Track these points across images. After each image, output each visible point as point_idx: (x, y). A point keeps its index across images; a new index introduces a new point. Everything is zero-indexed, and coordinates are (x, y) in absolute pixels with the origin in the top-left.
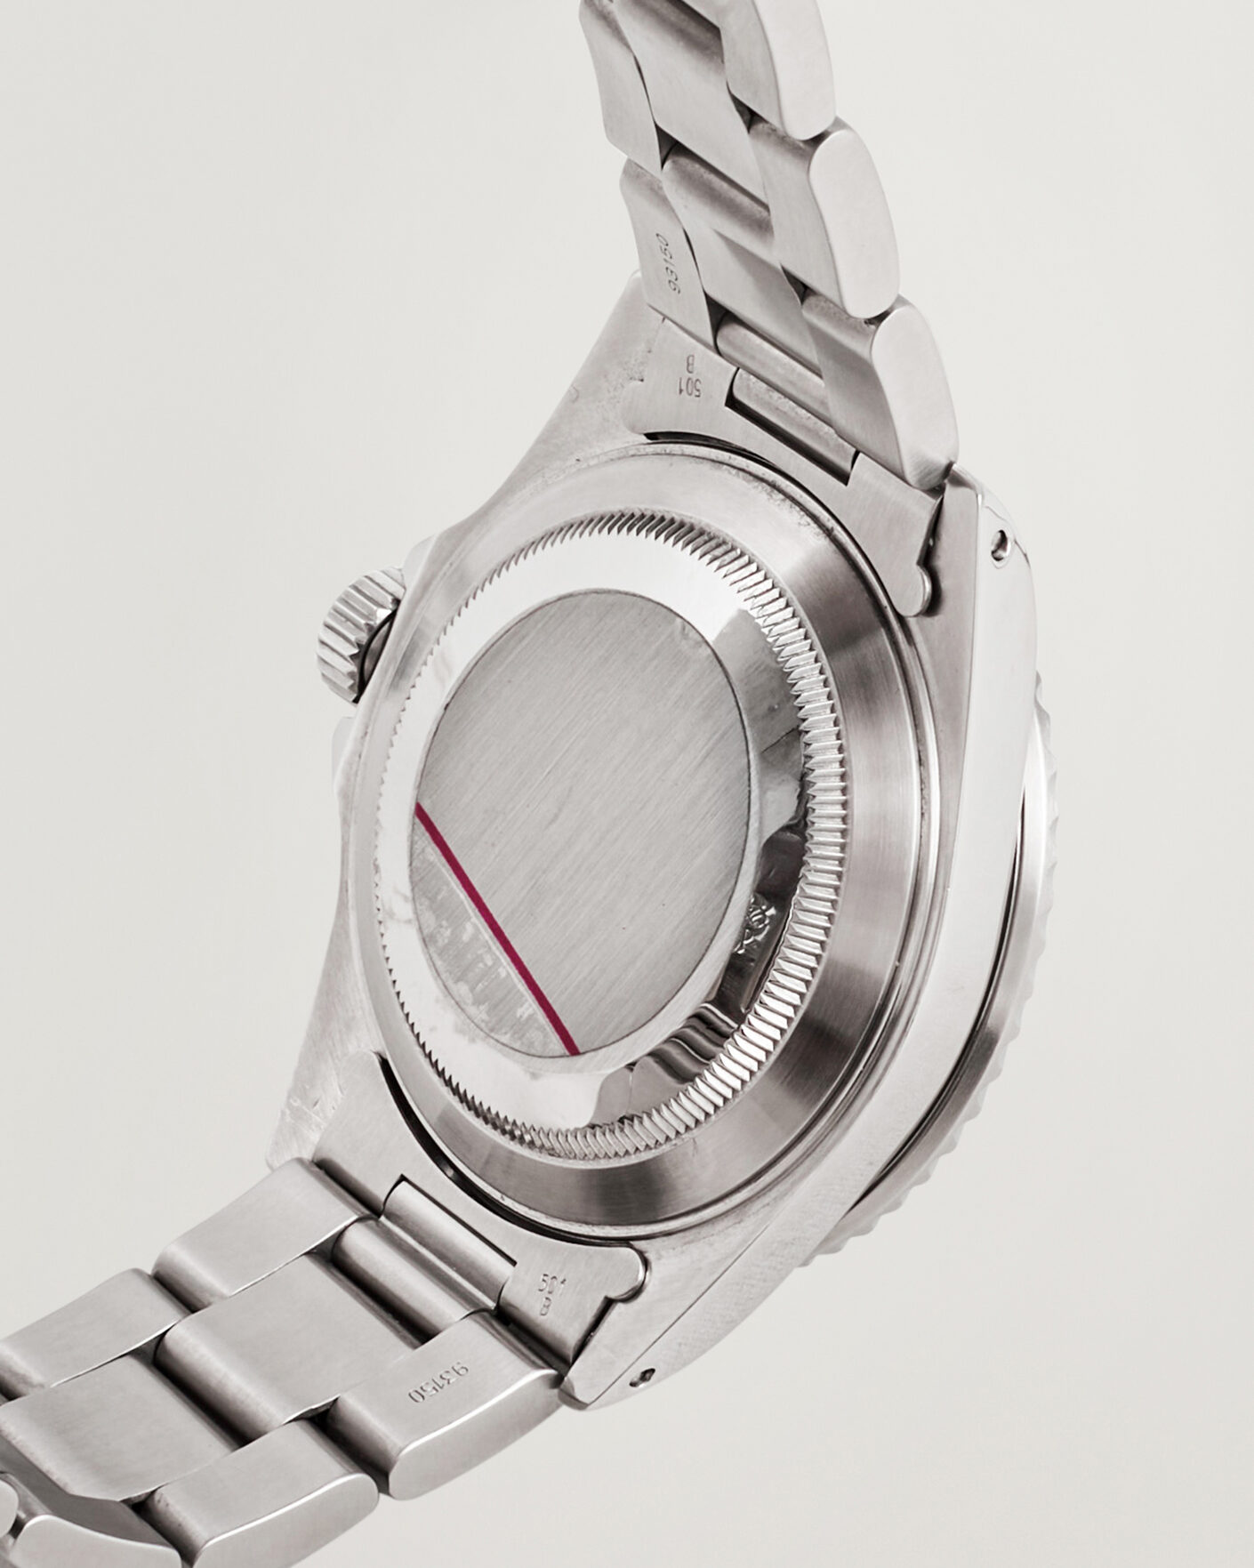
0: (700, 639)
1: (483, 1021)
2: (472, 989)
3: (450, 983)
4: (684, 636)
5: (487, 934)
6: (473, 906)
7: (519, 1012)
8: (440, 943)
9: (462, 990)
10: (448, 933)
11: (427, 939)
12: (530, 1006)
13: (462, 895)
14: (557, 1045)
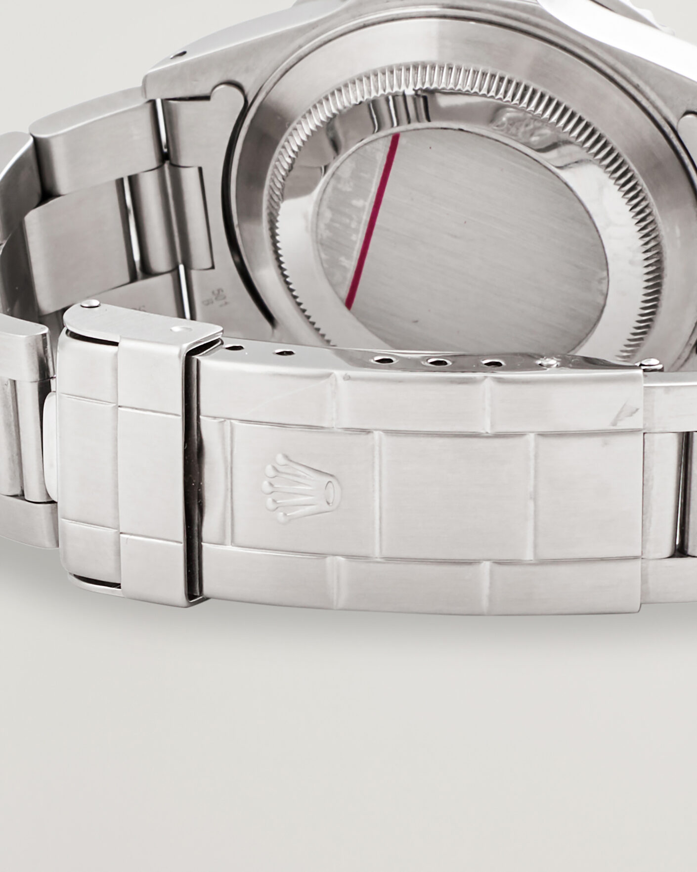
0: (605, 291)
1: (321, 235)
2: (332, 220)
3: (325, 203)
4: (600, 281)
5: (366, 217)
6: (374, 200)
7: (342, 259)
8: (340, 186)
9: (328, 214)
10: (349, 189)
11: (335, 176)
12: (352, 265)
13: (374, 189)
14: (345, 292)
